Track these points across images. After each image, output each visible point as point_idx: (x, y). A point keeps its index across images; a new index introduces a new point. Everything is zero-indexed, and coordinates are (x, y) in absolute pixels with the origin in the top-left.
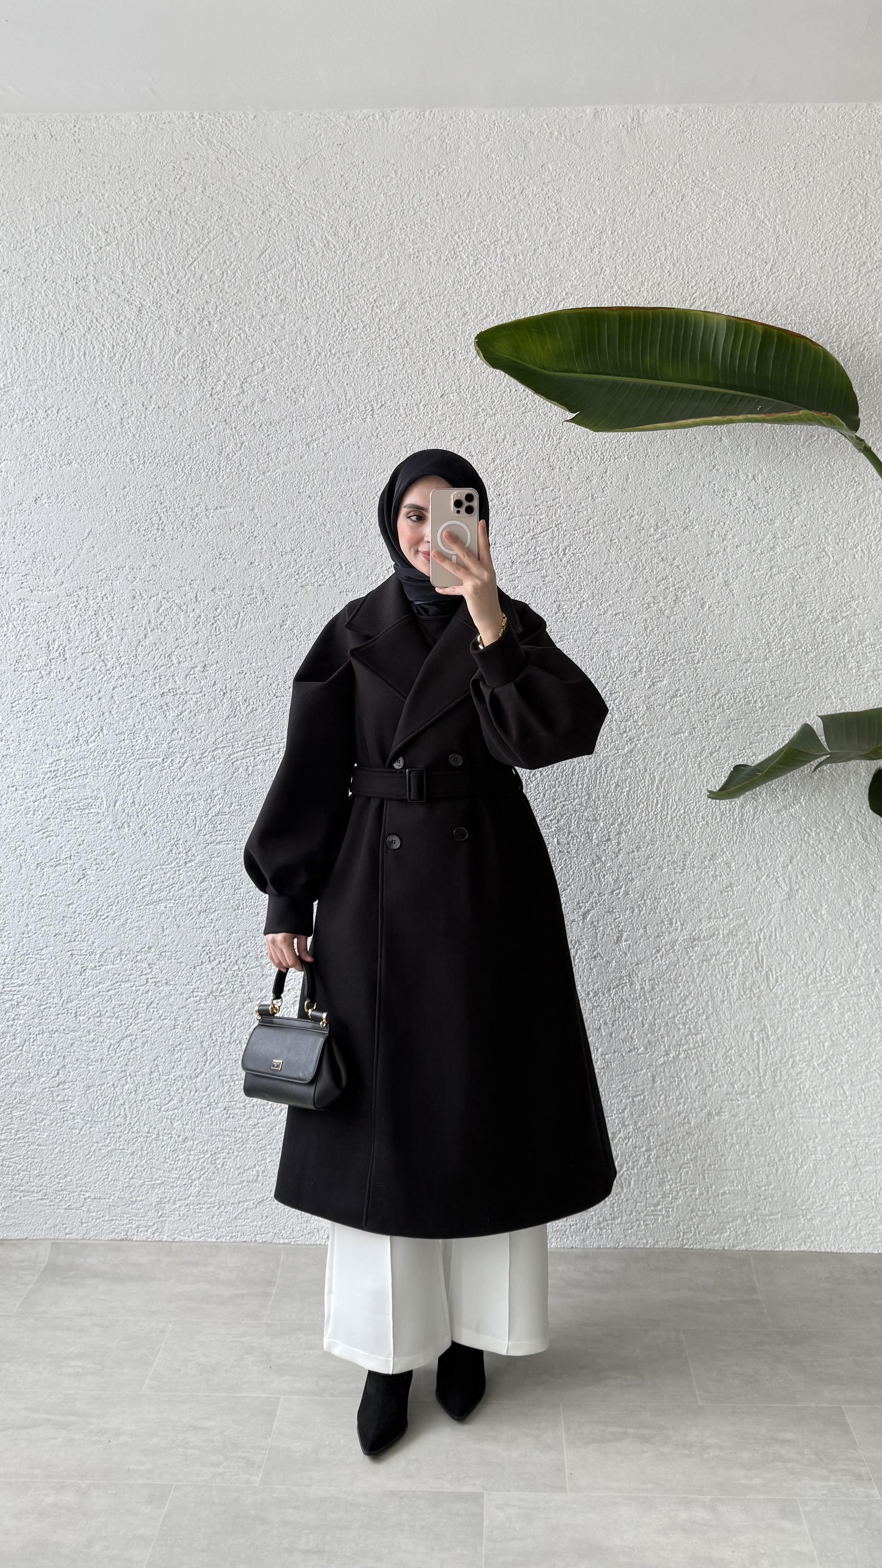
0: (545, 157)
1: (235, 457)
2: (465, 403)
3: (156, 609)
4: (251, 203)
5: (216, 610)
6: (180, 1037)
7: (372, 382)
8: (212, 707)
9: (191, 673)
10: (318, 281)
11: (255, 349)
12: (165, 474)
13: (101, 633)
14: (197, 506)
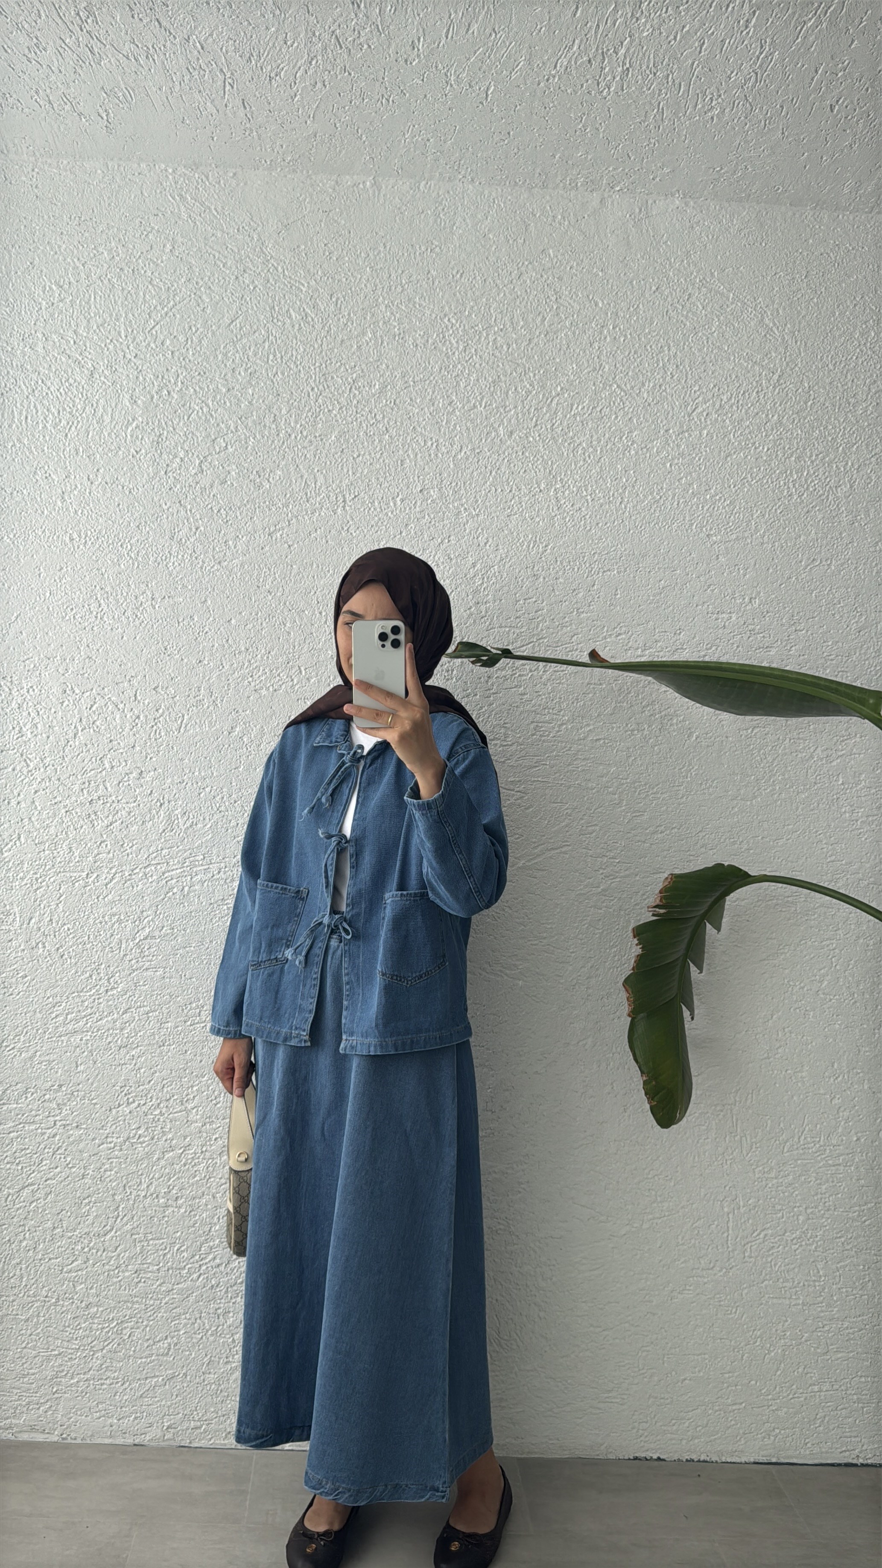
0: (546, 240)
1: (188, 542)
2: (446, 501)
3: (89, 706)
4: (224, 266)
5: (157, 710)
6: (89, 1188)
7: (345, 470)
8: (147, 818)
9: (125, 779)
10: (292, 355)
11: (218, 425)
12: (109, 556)
13: (24, 729)
14: (143, 593)
